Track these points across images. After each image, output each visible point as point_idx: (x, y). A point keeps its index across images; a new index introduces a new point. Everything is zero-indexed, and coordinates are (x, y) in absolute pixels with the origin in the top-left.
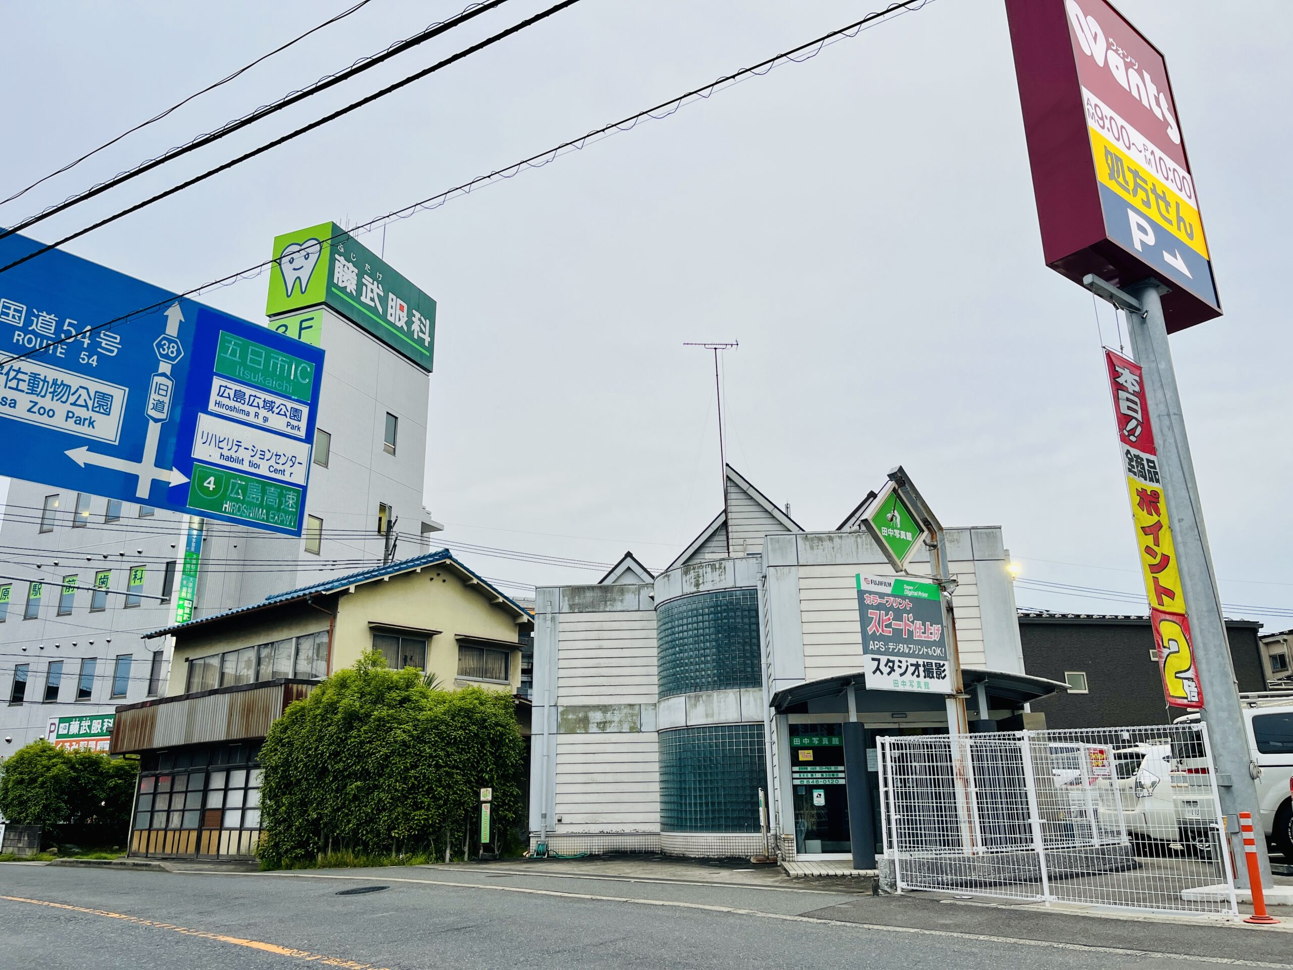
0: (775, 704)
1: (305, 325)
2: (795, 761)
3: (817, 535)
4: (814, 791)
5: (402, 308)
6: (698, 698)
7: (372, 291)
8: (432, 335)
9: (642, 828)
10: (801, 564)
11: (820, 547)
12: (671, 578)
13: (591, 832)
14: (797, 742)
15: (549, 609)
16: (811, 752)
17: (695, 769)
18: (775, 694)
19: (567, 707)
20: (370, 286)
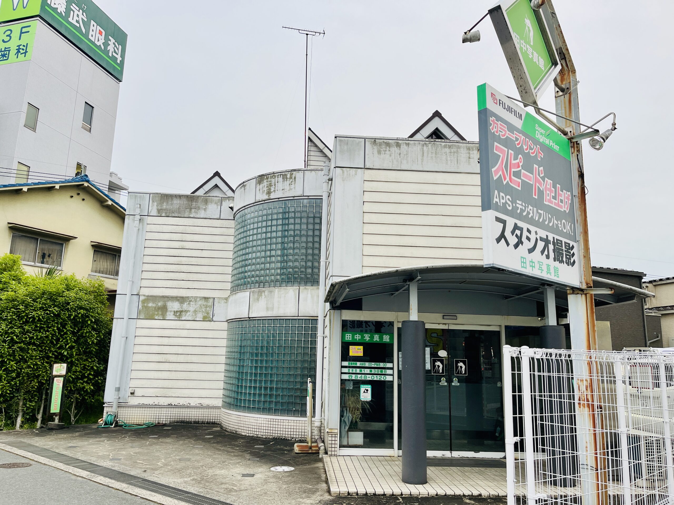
0: (331, 299)
1: (24, 30)
2: (345, 356)
3: (385, 141)
4: (362, 386)
5: (100, 33)
6: (261, 293)
7: (78, 16)
8: (123, 56)
9: (206, 402)
10: (367, 167)
11: (387, 152)
12: (247, 187)
13: (160, 404)
14: (349, 337)
15: (138, 211)
16: (361, 347)
17: (252, 356)
18: (332, 285)
19: (148, 296)
20: (76, 12)
